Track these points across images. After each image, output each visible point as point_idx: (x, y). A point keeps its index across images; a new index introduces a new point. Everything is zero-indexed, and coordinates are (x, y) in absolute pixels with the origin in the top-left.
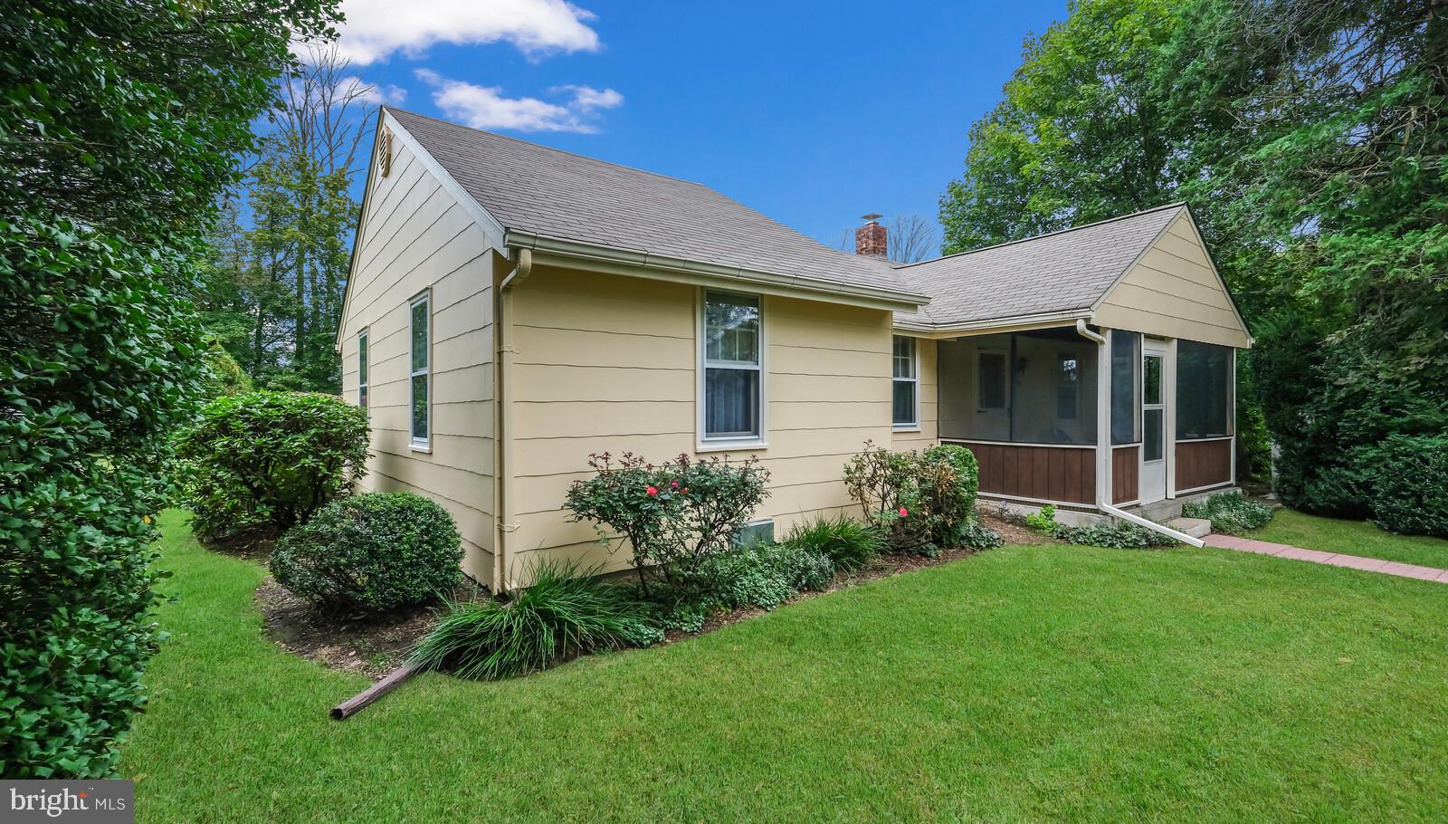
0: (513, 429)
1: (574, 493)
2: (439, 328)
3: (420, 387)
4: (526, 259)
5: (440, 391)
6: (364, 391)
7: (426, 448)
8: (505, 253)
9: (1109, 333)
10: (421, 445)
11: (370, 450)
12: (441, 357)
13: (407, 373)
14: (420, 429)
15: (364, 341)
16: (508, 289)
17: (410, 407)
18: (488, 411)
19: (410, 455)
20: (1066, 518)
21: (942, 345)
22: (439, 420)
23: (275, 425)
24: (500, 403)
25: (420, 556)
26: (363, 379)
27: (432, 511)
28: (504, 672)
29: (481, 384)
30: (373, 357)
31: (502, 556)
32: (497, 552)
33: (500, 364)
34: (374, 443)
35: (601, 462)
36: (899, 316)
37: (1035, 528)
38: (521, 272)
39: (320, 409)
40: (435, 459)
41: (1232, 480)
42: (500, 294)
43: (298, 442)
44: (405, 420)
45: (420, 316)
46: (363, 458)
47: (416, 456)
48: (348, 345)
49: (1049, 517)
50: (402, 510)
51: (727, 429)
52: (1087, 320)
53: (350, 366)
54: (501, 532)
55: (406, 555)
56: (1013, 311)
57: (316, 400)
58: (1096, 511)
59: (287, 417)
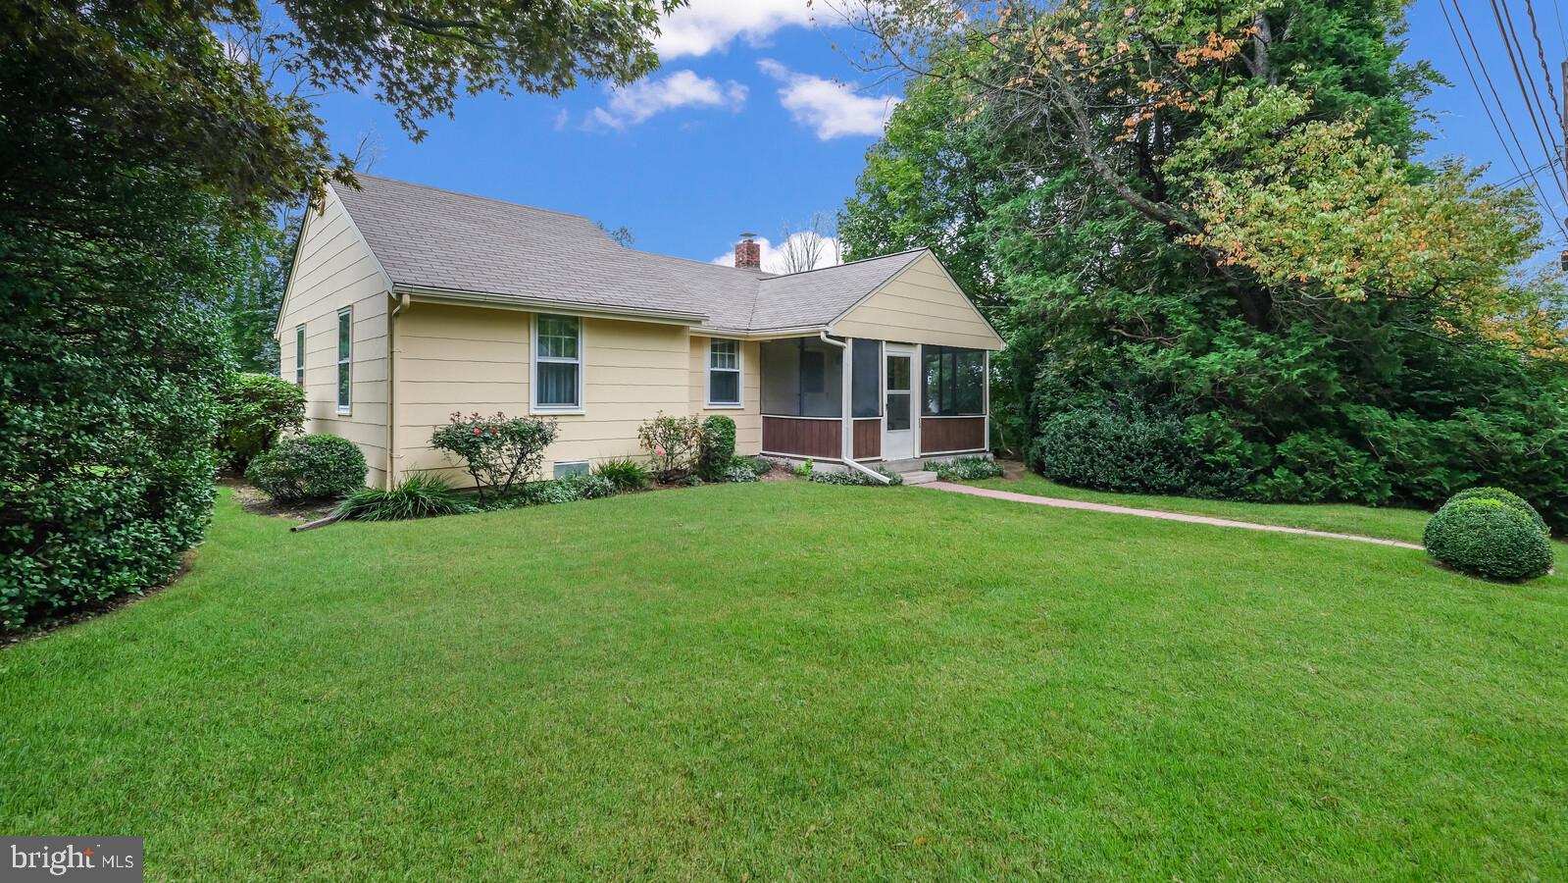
0: (398, 399)
1: (436, 435)
2: (358, 333)
3: (344, 371)
4: (406, 299)
5: (357, 374)
6: (300, 373)
7: (348, 413)
8: (394, 296)
9: (850, 341)
10: (345, 410)
11: (307, 415)
12: (358, 351)
13: (336, 361)
14: (344, 399)
15: (301, 335)
16: (397, 315)
17: (337, 386)
18: (385, 386)
19: (337, 418)
20: (822, 468)
21: (763, 344)
22: (357, 393)
23: (238, 396)
24: (392, 382)
25: (340, 468)
26: (300, 363)
27: (347, 444)
28: (383, 517)
29: (379, 371)
30: (309, 347)
31: (392, 472)
32: (389, 470)
33: (392, 359)
34: (309, 411)
35: (456, 419)
36: (693, 327)
37: (799, 474)
38: (403, 307)
39: (269, 385)
40: (355, 418)
41: (987, 447)
42: (392, 318)
43: (252, 408)
44: (333, 393)
45: (345, 322)
46: (301, 421)
47: (342, 419)
48: (286, 334)
49: (809, 467)
50: (329, 443)
51: (558, 401)
52: (826, 332)
53: (288, 352)
54: (392, 458)
55: (332, 467)
56: (792, 323)
57: (266, 379)
58: (842, 463)
59: (246, 390)
